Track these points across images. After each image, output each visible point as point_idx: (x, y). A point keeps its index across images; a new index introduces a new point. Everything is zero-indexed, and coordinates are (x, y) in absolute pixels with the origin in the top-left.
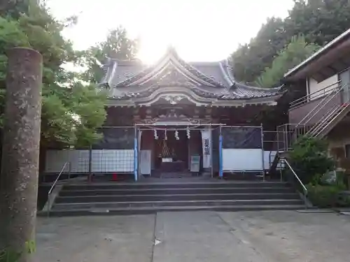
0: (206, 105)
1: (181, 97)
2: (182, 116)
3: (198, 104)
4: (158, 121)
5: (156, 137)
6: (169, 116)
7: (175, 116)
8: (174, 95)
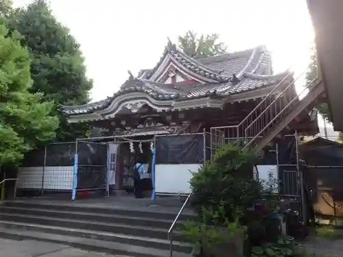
0: (166, 109)
1: (141, 103)
2: (159, 124)
3: (159, 110)
4: (136, 132)
5: (132, 150)
6: (147, 126)
7: (153, 125)
8: (133, 102)
